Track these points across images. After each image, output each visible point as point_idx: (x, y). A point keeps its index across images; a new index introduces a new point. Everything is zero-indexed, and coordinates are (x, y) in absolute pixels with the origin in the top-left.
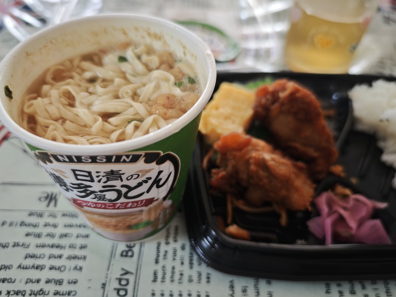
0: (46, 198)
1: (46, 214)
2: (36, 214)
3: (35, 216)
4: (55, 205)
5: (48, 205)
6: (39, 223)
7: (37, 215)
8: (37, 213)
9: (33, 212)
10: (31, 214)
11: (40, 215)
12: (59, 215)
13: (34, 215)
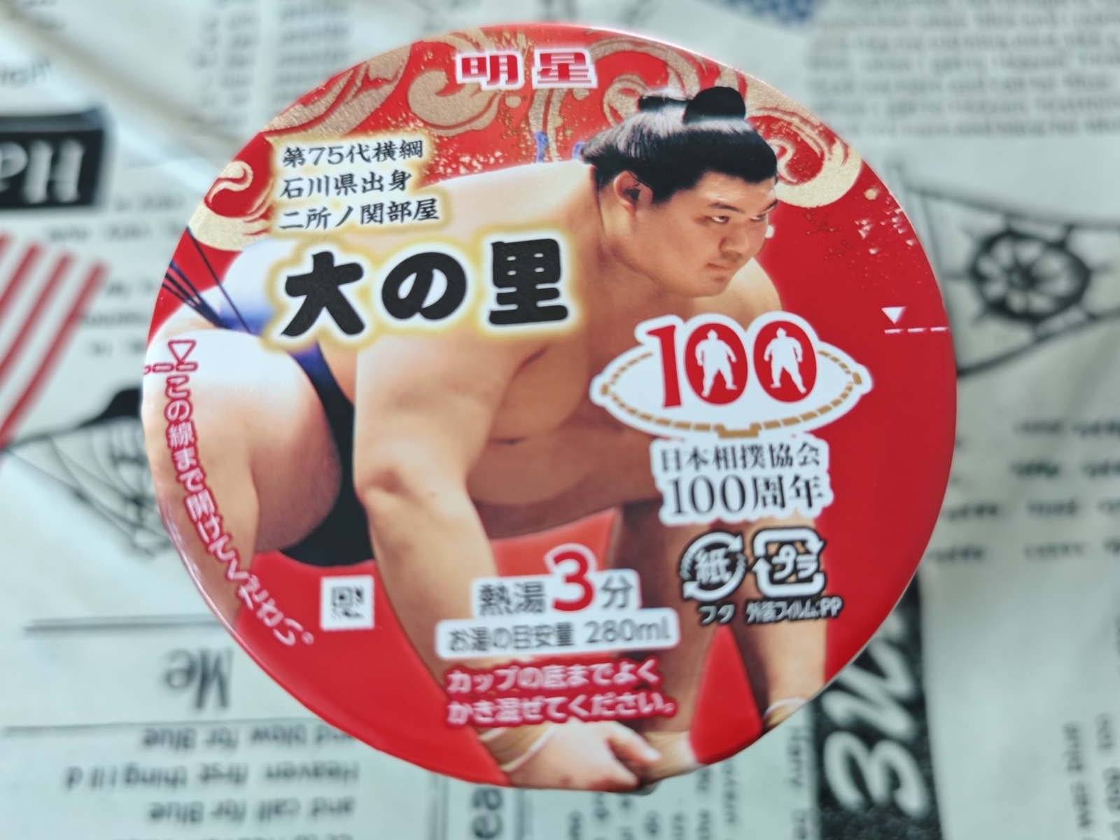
0: (189, 673)
1: (201, 736)
2: (167, 738)
3: (167, 745)
4: (224, 700)
5: (200, 703)
6: (184, 770)
7: (171, 742)
8: (170, 733)
9: (157, 728)
10: (152, 739)
11: (183, 741)
12: (243, 735)
13: (162, 742)
